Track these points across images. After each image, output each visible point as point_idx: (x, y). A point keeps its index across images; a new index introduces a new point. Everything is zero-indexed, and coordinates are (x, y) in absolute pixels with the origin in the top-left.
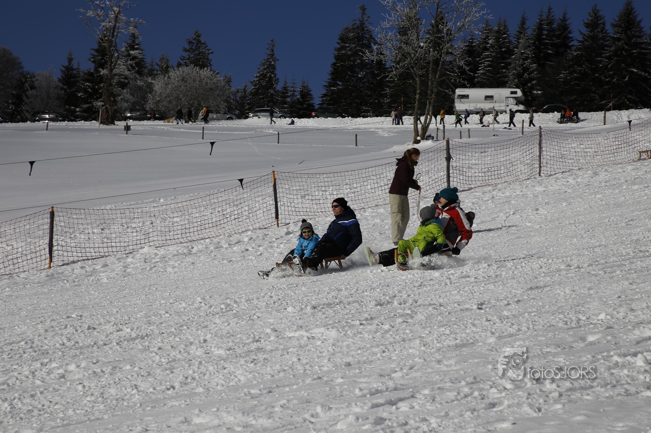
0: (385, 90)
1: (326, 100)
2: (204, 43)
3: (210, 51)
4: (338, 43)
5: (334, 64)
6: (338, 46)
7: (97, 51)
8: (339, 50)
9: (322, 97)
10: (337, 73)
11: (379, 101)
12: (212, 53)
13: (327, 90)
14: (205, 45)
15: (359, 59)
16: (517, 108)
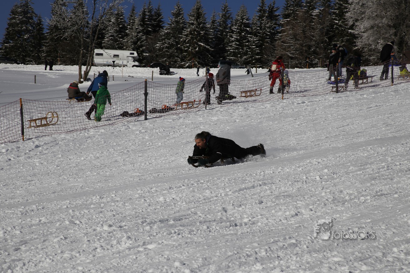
0: (43, 48)
4: (10, 15)
5: (7, 29)
8: (11, 19)
10: (9, 35)
11: (38, 54)
13: (2, 45)
15: (25, 26)
16: (134, 64)
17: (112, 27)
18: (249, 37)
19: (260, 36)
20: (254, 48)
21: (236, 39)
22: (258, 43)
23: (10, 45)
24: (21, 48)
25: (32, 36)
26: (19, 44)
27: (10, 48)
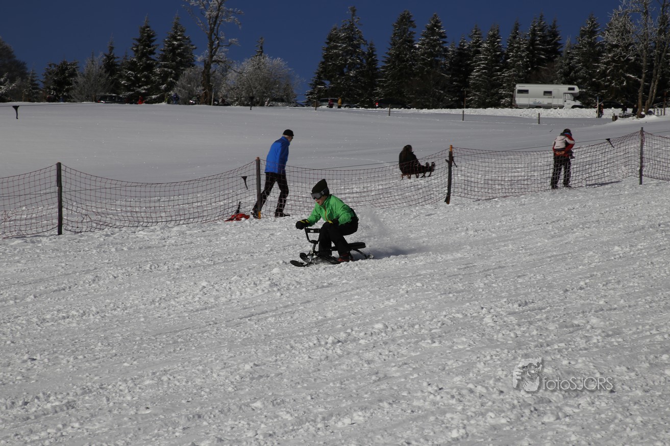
0: (376, 90)
1: (312, 98)
3: (194, 47)
6: (326, 46)
7: (139, 40)
11: (370, 99)
12: (196, 48)
14: (188, 41)
15: (350, 58)
16: (574, 103)
17: (485, 55)
23: (325, 87)
24: (344, 91)
25: (360, 72)
26: (342, 84)
27: (326, 91)
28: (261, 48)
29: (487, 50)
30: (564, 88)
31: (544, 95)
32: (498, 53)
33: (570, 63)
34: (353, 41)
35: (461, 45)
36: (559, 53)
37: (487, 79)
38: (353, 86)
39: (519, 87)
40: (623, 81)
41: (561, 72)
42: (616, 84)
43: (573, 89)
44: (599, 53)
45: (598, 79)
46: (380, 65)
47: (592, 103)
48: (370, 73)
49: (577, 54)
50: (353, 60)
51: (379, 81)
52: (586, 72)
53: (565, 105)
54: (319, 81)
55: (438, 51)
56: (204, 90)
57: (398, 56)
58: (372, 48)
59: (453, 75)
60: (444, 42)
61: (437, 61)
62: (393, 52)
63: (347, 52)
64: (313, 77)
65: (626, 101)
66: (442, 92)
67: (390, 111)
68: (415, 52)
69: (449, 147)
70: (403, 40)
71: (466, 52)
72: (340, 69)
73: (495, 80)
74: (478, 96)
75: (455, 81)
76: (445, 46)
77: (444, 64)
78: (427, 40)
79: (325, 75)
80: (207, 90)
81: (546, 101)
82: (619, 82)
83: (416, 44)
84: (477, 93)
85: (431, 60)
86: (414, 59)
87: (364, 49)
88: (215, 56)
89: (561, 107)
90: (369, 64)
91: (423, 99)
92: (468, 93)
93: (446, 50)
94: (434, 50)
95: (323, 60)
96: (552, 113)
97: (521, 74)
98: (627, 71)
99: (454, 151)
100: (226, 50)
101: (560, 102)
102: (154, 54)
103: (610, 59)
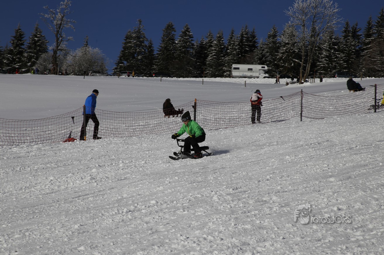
0: (153, 67)
1: (116, 71)
2: (43, 37)
3: (47, 41)
4: (125, 40)
5: (123, 51)
6: (125, 41)
7: (15, 37)
8: (125, 44)
9: (114, 69)
10: (124, 56)
11: (150, 72)
12: (48, 42)
13: (117, 66)
14: (44, 38)
15: (138, 49)
16: (265, 75)
17: (215, 48)
18: (337, 53)
19: (346, 53)
20: (342, 63)
21: (326, 55)
22: (345, 59)
23: (124, 65)
24: (135, 67)
25: (144, 56)
26: (134, 64)
27: (125, 67)
28: (87, 42)
29: (216, 45)
30: (259, 67)
31: (248, 70)
32: (222, 47)
33: (263, 53)
34: (140, 39)
35: (201, 42)
36: (257, 47)
37: (216, 61)
38: (140, 64)
39: (234, 66)
40: (292, 63)
41: (257, 58)
42: (288, 65)
43: (264, 67)
44: (279, 48)
45: (278, 62)
46: (155, 52)
47: (275, 75)
48: (150, 57)
49: (266, 48)
50: (140, 49)
51: (155, 62)
52: (271, 58)
53: (260, 76)
54: (120, 62)
55: (189, 45)
56: (53, 66)
57: (166, 47)
58: (151, 43)
59: (197, 59)
60: (192, 40)
61: (188, 51)
62: (163, 45)
63: (137, 45)
64: (117, 59)
65: (293, 74)
66: (191, 68)
67: (161, 79)
68: (176, 46)
69: (194, 99)
70: (169, 39)
71: (204, 46)
72: (132, 55)
73: (220, 62)
74: (211, 71)
75: (199, 62)
76: (193, 42)
77: (192, 53)
78: (182, 39)
79: (123, 58)
80: (55, 66)
81: (249, 74)
82: (289, 64)
83: (176, 41)
84: (211, 69)
85: (185, 50)
86: (175, 50)
87: (146, 43)
88: (59, 47)
89: (258, 77)
90: (149, 52)
91: (180, 72)
92: (206, 69)
93: (193, 45)
94: (186, 44)
95: (123, 50)
96: (252, 81)
97: (235, 58)
98: (294, 58)
99: (197, 102)
100: (66, 43)
101: (257, 75)
102: (24, 45)
103: (284, 51)
